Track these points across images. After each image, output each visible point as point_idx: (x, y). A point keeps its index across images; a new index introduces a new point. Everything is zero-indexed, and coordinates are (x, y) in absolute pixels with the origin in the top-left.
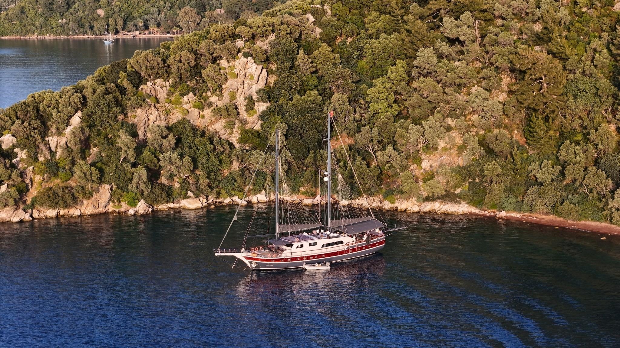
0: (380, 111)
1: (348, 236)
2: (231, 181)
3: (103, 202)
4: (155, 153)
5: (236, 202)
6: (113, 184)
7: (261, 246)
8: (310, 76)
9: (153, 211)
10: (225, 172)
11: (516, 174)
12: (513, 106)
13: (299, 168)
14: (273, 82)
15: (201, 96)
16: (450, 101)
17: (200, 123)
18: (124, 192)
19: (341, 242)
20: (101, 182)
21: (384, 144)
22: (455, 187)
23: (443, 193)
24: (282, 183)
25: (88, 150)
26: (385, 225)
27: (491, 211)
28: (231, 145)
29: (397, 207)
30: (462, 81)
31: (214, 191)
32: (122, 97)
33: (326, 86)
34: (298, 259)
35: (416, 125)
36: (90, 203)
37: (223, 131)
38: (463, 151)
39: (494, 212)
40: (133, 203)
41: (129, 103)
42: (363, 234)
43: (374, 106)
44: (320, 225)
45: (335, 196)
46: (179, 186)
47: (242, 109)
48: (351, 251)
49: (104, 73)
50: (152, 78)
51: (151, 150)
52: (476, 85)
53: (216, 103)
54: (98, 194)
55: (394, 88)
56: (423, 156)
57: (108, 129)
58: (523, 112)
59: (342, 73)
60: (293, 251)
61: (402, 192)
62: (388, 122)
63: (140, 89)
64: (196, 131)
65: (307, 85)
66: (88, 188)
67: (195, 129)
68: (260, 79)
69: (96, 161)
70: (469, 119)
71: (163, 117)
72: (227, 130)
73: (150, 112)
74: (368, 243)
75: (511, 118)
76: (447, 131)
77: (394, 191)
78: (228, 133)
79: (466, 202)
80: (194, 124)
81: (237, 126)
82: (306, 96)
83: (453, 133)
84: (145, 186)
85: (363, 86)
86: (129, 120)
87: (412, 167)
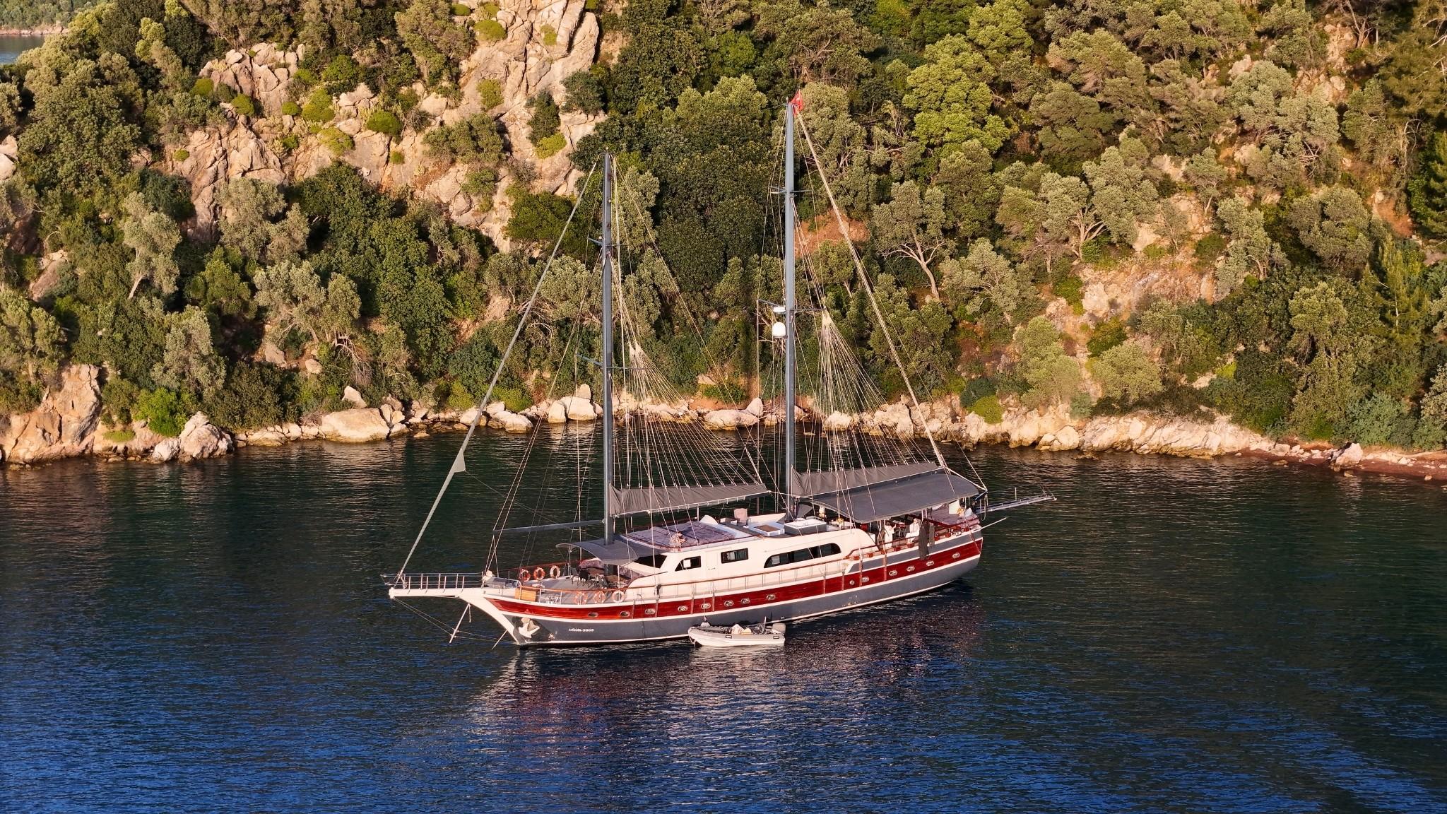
0: (948, 136)
1: (858, 526)
2: (482, 355)
3: (73, 419)
4: (243, 269)
5: (497, 420)
6: (106, 364)
7: (555, 562)
8: (731, 35)
9: (233, 449)
10: (465, 327)
11: (1391, 325)
12: (1371, 115)
13: (694, 314)
14: (618, 53)
15: (393, 94)
16: (1169, 101)
17: (394, 179)
18: (140, 388)
19: (834, 549)
20: (68, 358)
21: (960, 240)
22: (1194, 369)
23: (1158, 387)
24: (626, 341)
25: (33, 259)
26: (981, 491)
27: (1313, 444)
28: (485, 246)
29: (1006, 435)
30: (1204, 41)
31: (431, 387)
32: (145, 95)
33: (782, 64)
34: (684, 608)
35: (1064, 175)
36: (32, 424)
37: (461, 203)
38: (1214, 257)
39: (1321, 449)
40: (169, 423)
41: (164, 114)
42: (908, 520)
43: (928, 121)
44: (760, 489)
45: (810, 402)
46: (318, 370)
47: (519, 134)
48: (866, 579)
49: (96, 26)
50: (242, 38)
51: (230, 257)
52: (1248, 56)
53: (441, 115)
54: (59, 397)
55: (988, 68)
56: (1087, 273)
57: (99, 193)
58: (1402, 132)
59: (830, 23)
60: (663, 579)
61: (1025, 386)
62: (972, 170)
63: (203, 72)
64: (375, 200)
65: (722, 64)
66: (27, 376)
67: (371, 195)
68: (576, 41)
69: (56, 291)
70: (1228, 158)
71: (273, 158)
72: (474, 199)
73: (233, 142)
74: (923, 549)
75: (1365, 153)
76: (1163, 195)
77: (996, 382)
78: (476, 206)
79: (1229, 417)
80: (373, 180)
81: (503, 185)
82: (717, 92)
83: (1179, 200)
84: (205, 368)
85: (895, 65)
86: (167, 167)
87: (1051, 309)
